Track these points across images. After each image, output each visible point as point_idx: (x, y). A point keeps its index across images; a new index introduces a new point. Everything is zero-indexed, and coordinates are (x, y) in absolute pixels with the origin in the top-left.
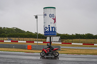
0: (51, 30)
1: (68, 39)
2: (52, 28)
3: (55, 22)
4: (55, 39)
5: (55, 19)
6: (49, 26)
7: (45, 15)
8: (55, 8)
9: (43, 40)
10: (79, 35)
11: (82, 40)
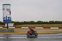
0: (8, 19)
1: (19, 24)
2: (8, 17)
3: (10, 14)
4: (11, 25)
5: (10, 12)
6: (6, 16)
7: (4, 9)
8: (10, 5)
9: (3, 25)
10: (26, 22)
11: (28, 25)
